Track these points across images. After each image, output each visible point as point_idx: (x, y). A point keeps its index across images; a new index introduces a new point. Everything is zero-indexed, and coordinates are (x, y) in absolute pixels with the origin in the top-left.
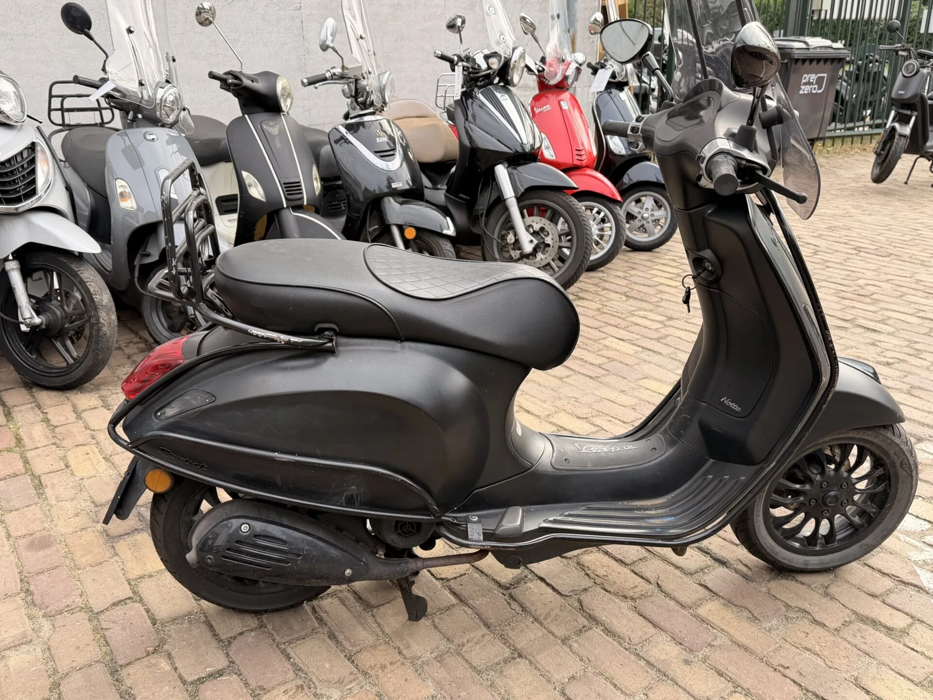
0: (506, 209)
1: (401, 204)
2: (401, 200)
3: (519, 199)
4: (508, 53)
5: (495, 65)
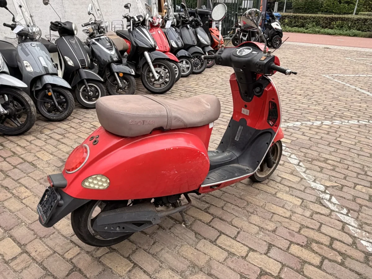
0: (149, 65)
1: (117, 65)
2: (116, 64)
3: (153, 62)
4: (145, 16)
5: (141, 19)
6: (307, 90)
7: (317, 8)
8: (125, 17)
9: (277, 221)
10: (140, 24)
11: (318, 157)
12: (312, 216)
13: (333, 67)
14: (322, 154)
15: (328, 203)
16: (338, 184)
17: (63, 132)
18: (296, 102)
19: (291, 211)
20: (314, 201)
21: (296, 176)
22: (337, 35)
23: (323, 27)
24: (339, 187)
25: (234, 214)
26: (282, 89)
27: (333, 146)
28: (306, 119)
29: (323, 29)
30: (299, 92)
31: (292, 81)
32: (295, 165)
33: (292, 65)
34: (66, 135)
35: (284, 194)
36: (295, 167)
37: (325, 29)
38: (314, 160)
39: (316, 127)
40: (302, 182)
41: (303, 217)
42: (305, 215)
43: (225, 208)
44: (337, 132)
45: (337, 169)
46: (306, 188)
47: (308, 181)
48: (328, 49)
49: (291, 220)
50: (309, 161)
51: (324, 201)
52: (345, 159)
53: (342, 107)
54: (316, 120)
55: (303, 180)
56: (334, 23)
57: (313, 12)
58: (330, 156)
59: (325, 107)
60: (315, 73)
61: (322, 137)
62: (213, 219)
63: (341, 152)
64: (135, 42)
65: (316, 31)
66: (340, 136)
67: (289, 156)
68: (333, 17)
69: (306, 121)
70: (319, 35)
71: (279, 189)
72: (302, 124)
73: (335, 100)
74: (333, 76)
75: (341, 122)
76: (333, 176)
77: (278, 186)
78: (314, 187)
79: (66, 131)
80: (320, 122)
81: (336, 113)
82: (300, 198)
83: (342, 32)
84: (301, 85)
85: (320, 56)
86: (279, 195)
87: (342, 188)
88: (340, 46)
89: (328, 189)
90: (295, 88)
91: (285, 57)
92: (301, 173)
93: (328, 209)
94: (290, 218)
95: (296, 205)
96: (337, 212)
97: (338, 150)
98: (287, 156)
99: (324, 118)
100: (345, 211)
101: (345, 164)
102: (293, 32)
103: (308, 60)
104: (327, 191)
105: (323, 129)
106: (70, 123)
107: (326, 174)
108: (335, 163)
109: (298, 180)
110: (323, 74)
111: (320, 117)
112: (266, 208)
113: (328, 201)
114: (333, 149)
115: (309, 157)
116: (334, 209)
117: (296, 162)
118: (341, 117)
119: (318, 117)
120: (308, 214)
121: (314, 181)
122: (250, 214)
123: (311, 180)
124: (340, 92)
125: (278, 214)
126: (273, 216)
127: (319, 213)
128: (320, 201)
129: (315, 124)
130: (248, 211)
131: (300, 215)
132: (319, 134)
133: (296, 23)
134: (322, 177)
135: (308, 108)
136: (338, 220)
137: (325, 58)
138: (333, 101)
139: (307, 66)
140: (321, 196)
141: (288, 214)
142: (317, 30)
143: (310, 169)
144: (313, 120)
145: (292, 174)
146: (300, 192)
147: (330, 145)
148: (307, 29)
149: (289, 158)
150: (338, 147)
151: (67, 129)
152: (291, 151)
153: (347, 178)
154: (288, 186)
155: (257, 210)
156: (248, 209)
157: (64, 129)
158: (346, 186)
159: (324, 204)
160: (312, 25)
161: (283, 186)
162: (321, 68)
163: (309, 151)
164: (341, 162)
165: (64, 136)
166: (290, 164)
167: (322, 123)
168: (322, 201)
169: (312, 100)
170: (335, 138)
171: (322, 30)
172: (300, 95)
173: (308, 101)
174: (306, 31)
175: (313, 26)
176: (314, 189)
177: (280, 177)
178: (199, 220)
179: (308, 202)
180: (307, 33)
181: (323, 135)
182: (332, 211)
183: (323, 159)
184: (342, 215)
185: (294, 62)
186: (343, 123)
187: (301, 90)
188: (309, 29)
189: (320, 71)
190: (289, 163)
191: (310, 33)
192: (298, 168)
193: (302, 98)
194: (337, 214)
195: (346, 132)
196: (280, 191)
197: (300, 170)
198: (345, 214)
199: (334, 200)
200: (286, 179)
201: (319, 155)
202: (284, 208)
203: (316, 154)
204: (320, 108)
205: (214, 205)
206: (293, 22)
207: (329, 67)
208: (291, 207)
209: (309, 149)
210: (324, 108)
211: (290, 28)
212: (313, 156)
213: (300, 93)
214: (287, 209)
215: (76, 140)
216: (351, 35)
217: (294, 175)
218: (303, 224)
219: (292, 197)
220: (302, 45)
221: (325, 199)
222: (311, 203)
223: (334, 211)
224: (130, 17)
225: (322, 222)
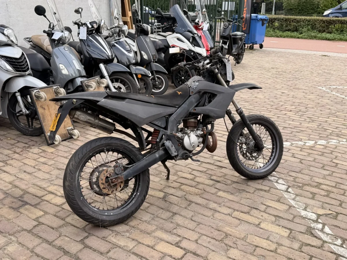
4: (100, 22)
5: (95, 26)
6: (299, 105)
7: (313, 9)
8: (76, 23)
9: (260, 255)
10: (94, 32)
11: (309, 182)
12: (301, 249)
13: (332, 77)
14: (314, 178)
15: (320, 234)
16: (332, 212)
17: (5, 158)
18: (286, 119)
19: (277, 243)
20: (304, 232)
21: (283, 203)
22: (337, 40)
23: (320, 31)
24: (333, 215)
25: (210, 248)
26: (269, 104)
27: (327, 168)
28: (296, 139)
29: (320, 33)
30: (289, 108)
31: (281, 95)
32: (283, 191)
33: (282, 76)
34: (8, 162)
35: (270, 225)
36: (283, 193)
37: (322, 34)
38: (306, 185)
39: (308, 148)
40: (290, 211)
41: (291, 249)
42: (293, 248)
43: (199, 241)
44: (333, 153)
45: (332, 195)
46: (294, 217)
47: (298, 209)
48: (327, 57)
49: (277, 253)
50: (300, 187)
51: (316, 231)
52: (341, 184)
53: (340, 124)
54: (309, 140)
55: (292, 208)
56: (333, 27)
57: (308, 13)
58: (324, 180)
59: (320, 124)
60: (310, 85)
61: (315, 159)
62: (185, 254)
63: (338, 175)
64: (88, 52)
65: (312, 36)
66: (336, 157)
67: (275, 181)
68: (330, 20)
69: (296, 141)
70: (315, 40)
71: (263, 218)
72: (292, 144)
73: (332, 116)
74: (330, 88)
75: (338, 142)
76: (326, 203)
77: (262, 216)
78: (304, 216)
79: (9, 157)
80: (314, 142)
81: (333, 131)
82: (287, 228)
83: (342, 37)
84: (292, 100)
85: (316, 65)
86: (262, 225)
87: (337, 216)
88: (341, 53)
89: (321, 217)
90: (285, 103)
91: (274, 66)
92: (289, 200)
93: (320, 240)
94: (275, 251)
95: (283, 236)
96: (330, 243)
97: (334, 173)
98: (273, 181)
99: (318, 137)
100: (339, 242)
101: (341, 189)
102: (285, 37)
103: (302, 70)
104: (319, 220)
105: (317, 150)
106: (13, 148)
107: (319, 201)
108: (330, 188)
109: (286, 208)
110: (319, 86)
111: (313, 137)
112: (248, 241)
113: (320, 231)
114: (327, 173)
115: (299, 182)
116: (327, 240)
117: (284, 188)
118: (338, 136)
119: (311, 136)
120: (296, 246)
121: (305, 209)
122: (229, 248)
123: (301, 207)
124: (339, 106)
125: (262, 247)
126: (256, 249)
127: (309, 244)
128: (311, 232)
129: (307, 144)
130: (226, 245)
131: (288, 247)
132: (311, 155)
133: (287, 26)
134: (314, 205)
135: (300, 126)
136: (331, 252)
137: (322, 67)
138: (330, 118)
139: (300, 77)
140: (312, 225)
141: (273, 247)
142: (313, 34)
143: (300, 196)
144: (305, 140)
145: (279, 201)
146: (289, 222)
147: (324, 168)
148: (302, 33)
149: (275, 184)
150: (333, 170)
151: (10, 155)
152: (279, 175)
153: (343, 205)
154: (274, 215)
155: (237, 243)
156: (227, 242)
157: (6, 155)
158: (341, 214)
159: (315, 235)
160: (306, 29)
161: (269, 215)
162: (317, 79)
163: (300, 175)
164: (337, 187)
165: (6, 163)
166: (277, 190)
167: (316, 142)
168: (313, 232)
169: (305, 117)
170: (330, 160)
171: (319, 35)
172: (291, 111)
173: (300, 118)
174: (300, 36)
175: (308, 30)
176: (304, 218)
177: (265, 205)
178: (169, 256)
179: (297, 233)
180: (302, 38)
181: (317, 157)
182: (325, 242)
183: (315, 184)
184: (336, 247)
185: (285, 72)
186: (341, 143)
187: (292, 105)
188: (304, 34)
189: (315, 83)
190: (275, 189)
191: (305, 38)
192: (286, 195)
193: (293, 114)
194: (330, 246)
195: (343, 152)
196: (265, 220)
197: (289, 197)
198: (340, 245)
199: (327, 229)
200: (271, 207)
201: (311, 179)
202: (268, 240)
203: (307, 178)
204: (314, 125)
205: (187, 238)
206: (284, 25)
207: (327, 78)
208: (277, 239)
209: (300, 172)
210: (319, 126)
211: (281, 33)
212: (304, 181)
213: (291, 109)
214: (272, 242)
215: (21, 168)
217: (281, 202)
218: (290, 257)
219: (278, 227)
220: (296, 52)
221: (317, 229)
222: (301, 234)
223: (326, 242)
224: (81, 23)
225: (313, 255)
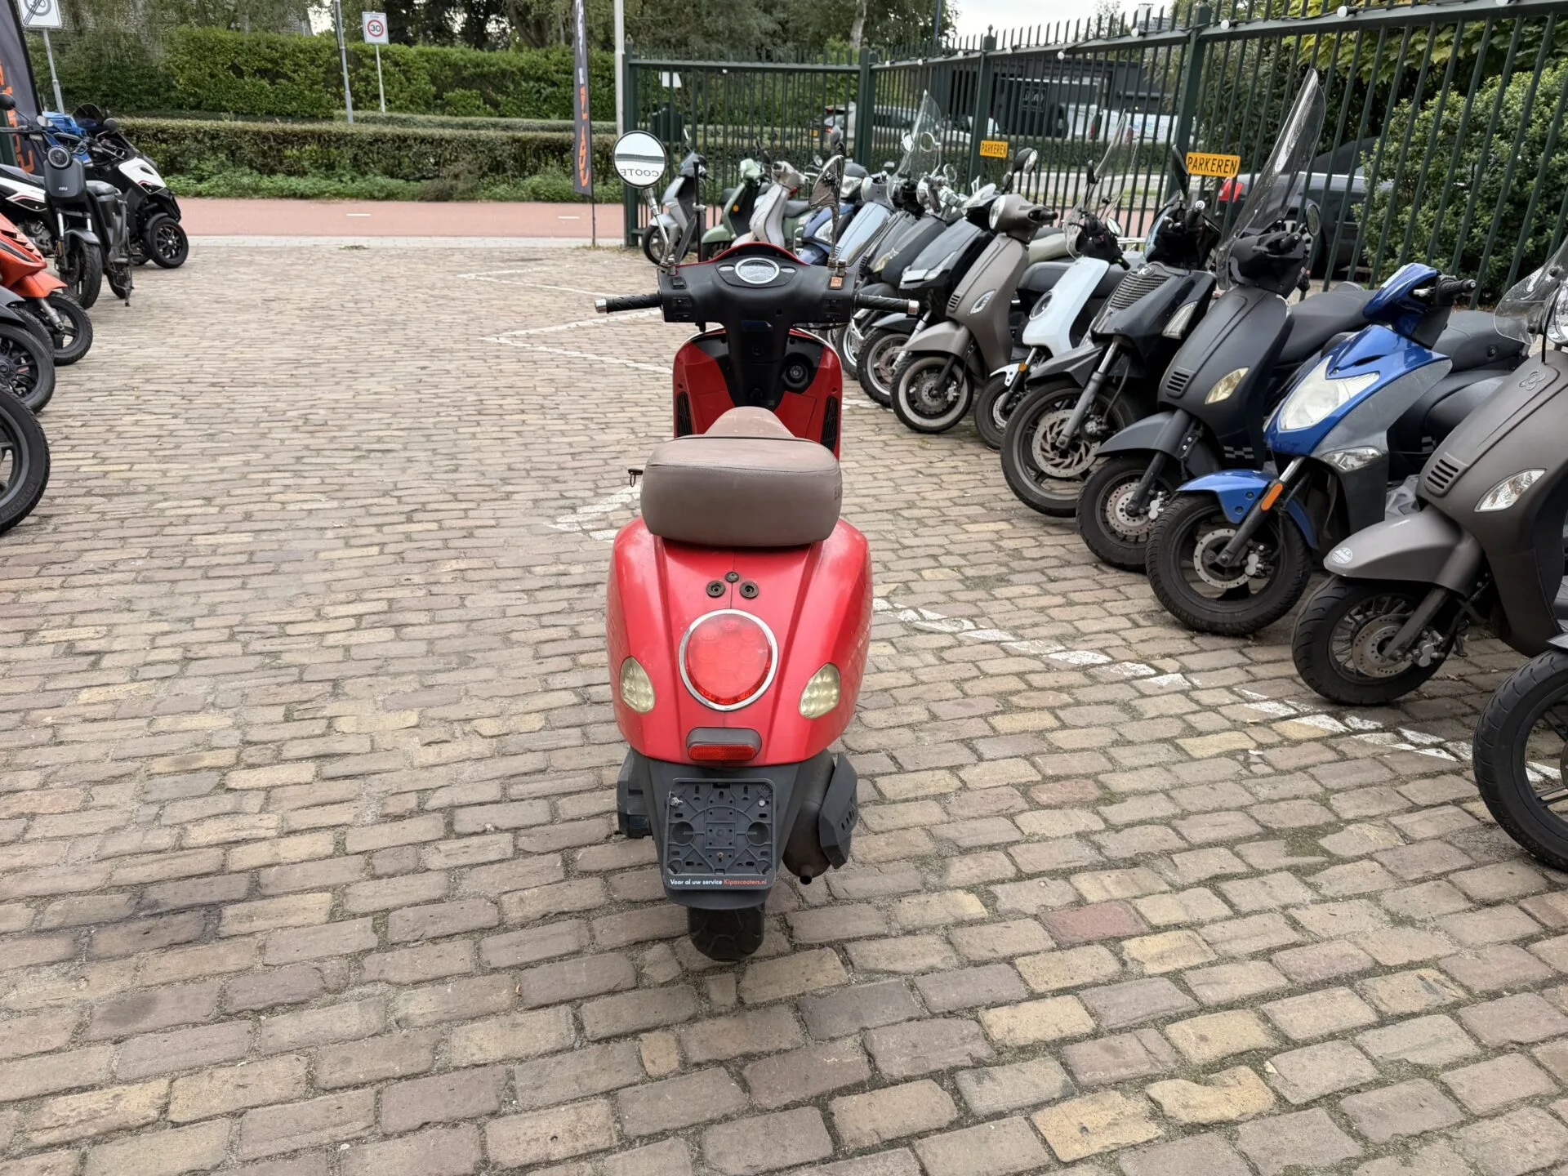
22: (329, 198)
23: (261, 170)
29: (266, 176)
37: (274, 178)
70: (262, 201)
83: (339, 186)
142: (246, 180)
160: (214, 163)
174: (201, 187)
175: (222, 166)
180: (211, 195)
188: (212, 180)
191: (222, 196)
216: (376, 194)
